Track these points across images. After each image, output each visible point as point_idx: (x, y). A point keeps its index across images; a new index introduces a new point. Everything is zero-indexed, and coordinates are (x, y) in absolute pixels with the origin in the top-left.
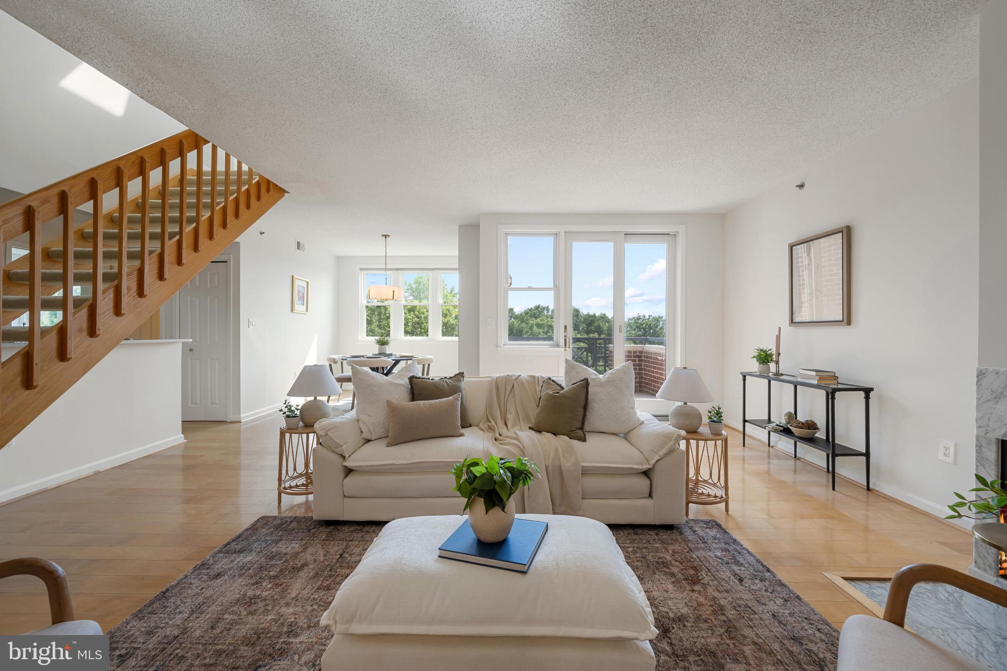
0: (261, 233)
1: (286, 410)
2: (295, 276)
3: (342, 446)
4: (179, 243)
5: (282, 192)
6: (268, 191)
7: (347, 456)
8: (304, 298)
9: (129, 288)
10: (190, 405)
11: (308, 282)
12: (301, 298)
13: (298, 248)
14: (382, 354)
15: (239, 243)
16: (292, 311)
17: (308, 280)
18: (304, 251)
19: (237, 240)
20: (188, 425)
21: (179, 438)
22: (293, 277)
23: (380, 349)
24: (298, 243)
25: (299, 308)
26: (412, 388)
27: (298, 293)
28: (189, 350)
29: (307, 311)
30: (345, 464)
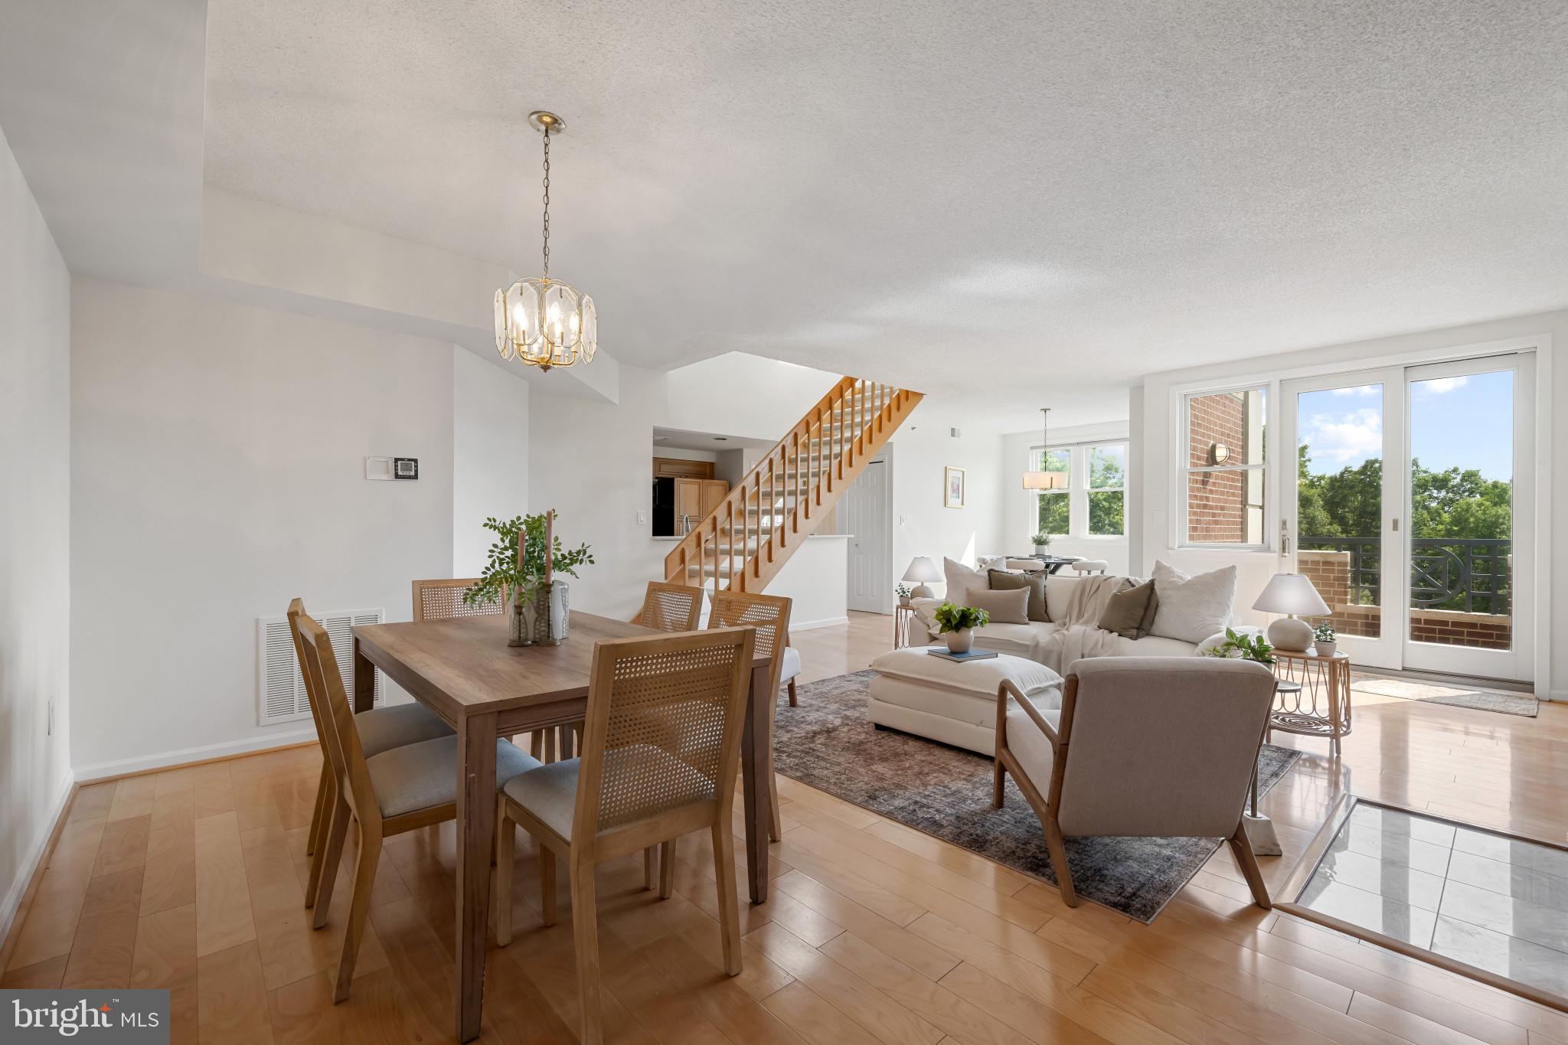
0: (913, 428)
1: (900, 591)
2: (948, 467)
3: (927, 618)
4: (840, 462)
5: (920, 396)
6: (907, 399)
7: (931, 626)
8: (958, 490)
9: (812, 500)
10: (856, 596)
11: (963, 472)
12: (956, 490)
13: (953, 435)
14: (1039, 556)
15: (892, 443)
16: (945, 506)
17: (964, 470)
18: (959, 437)
19: (890, 440)
20: (852, 612)
21: (843, 619)
22: (946, 468)
23: (1037, 550)
24: (953, 430)
25: (953, 501)
26: (990, 579)
27: (952, 484)
28: (854, 547)
29: (963, 504)
30: (929, 631)
